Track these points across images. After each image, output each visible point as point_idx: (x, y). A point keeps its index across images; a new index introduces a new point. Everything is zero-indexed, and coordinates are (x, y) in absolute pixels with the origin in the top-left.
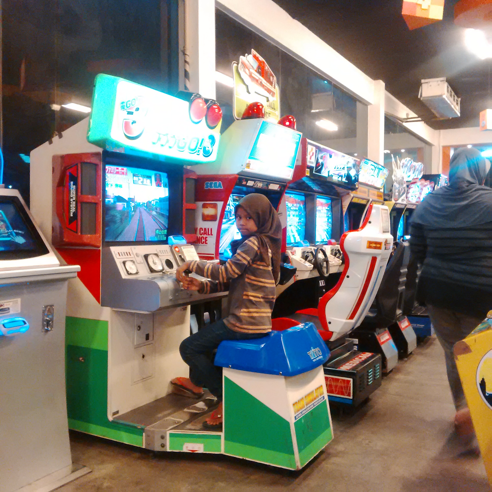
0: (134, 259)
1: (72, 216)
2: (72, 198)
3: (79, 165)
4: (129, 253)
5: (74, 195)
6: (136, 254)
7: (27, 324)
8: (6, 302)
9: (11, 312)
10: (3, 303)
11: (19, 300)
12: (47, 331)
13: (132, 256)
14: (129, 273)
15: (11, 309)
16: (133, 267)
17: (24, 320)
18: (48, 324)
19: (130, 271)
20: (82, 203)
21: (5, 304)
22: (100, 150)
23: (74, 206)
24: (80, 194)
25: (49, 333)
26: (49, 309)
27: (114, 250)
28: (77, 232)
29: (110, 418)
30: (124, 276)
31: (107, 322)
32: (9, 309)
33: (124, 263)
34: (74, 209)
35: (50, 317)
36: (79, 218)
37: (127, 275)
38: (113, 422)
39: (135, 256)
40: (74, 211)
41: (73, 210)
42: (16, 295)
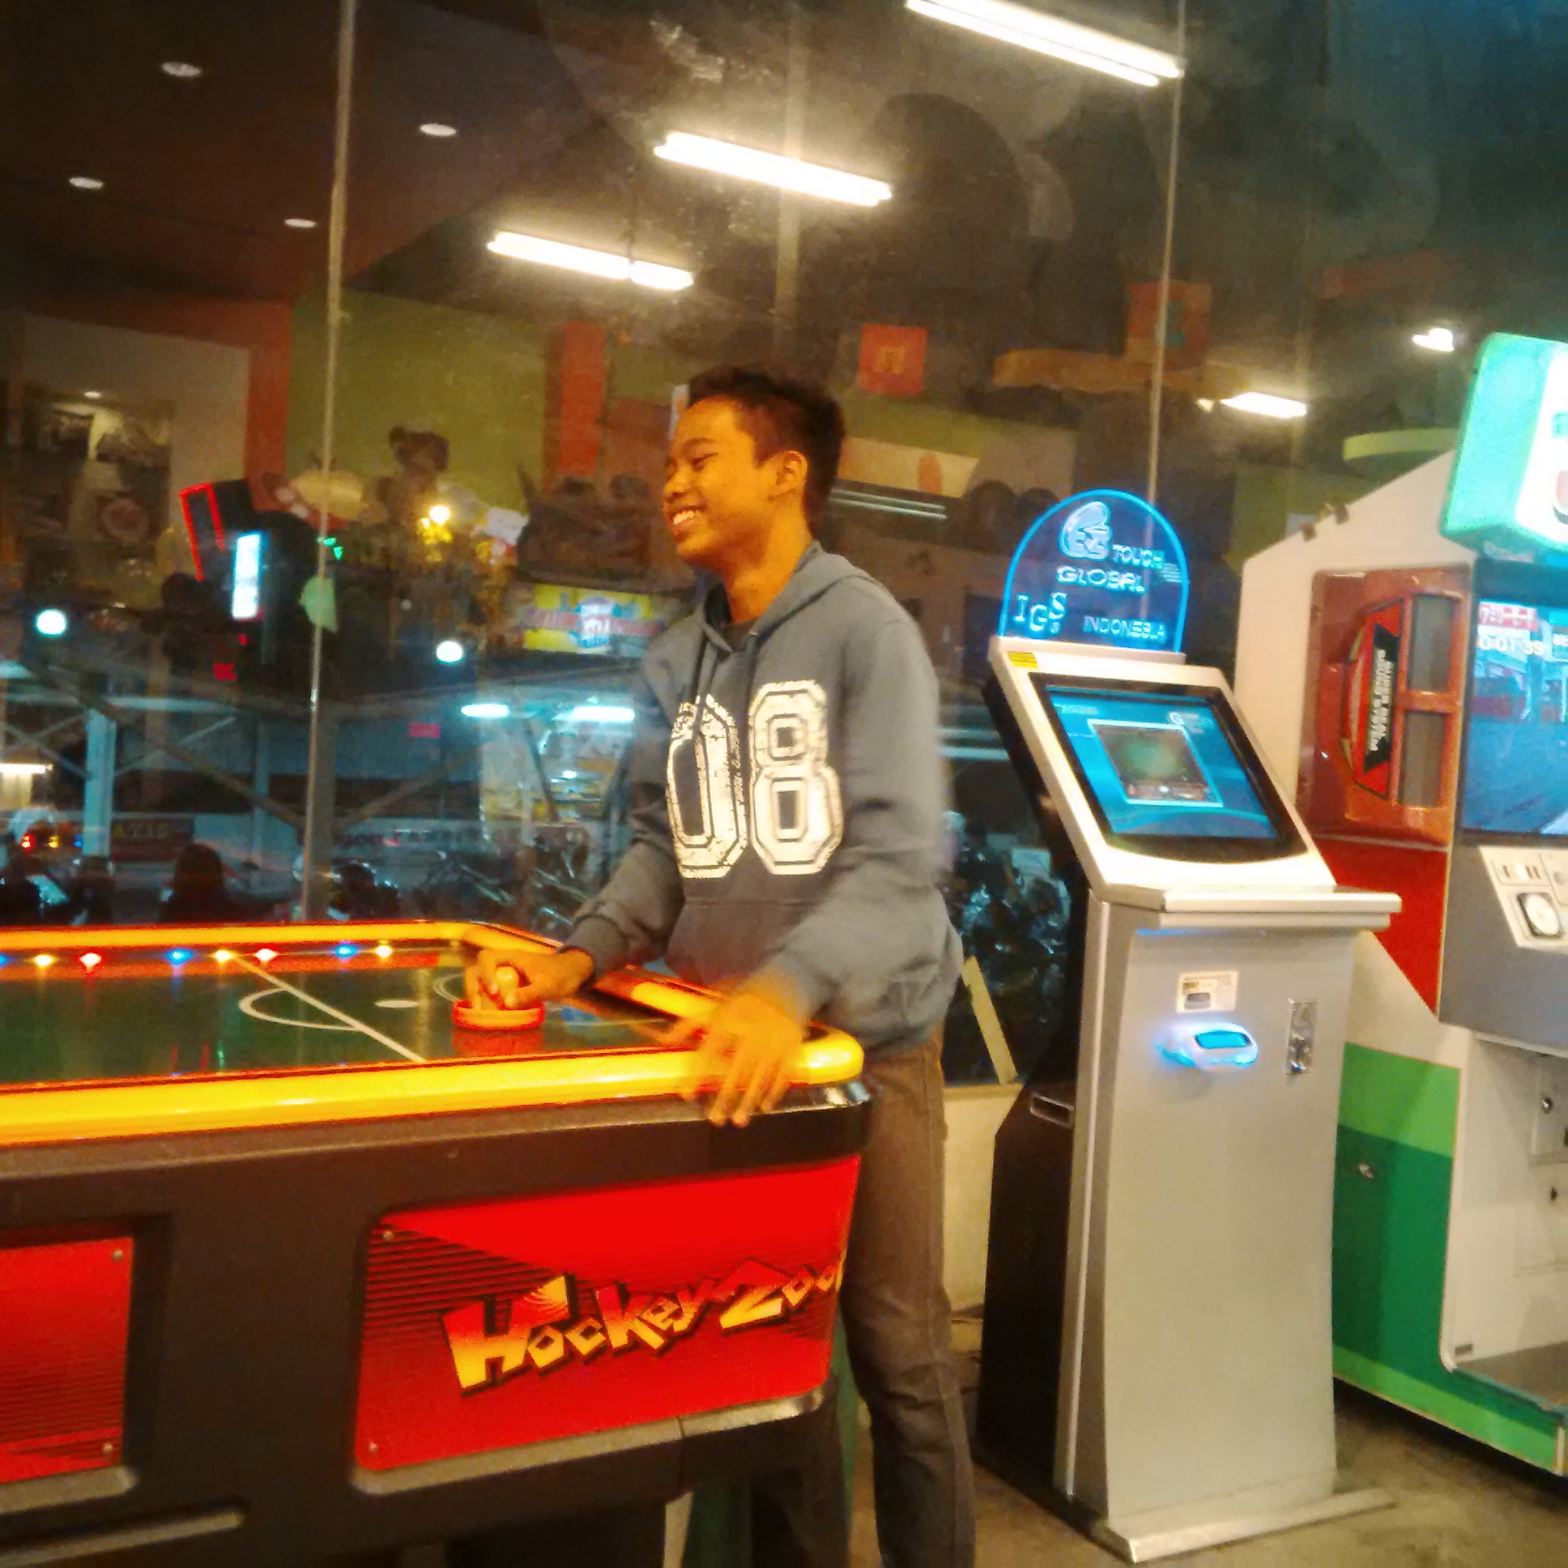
0: (1548, 890)
1: (1374, 748)
2: (1379, 697)
3: (1409, 605)
4: (1535, 869)
5: (1387, 690)
6: (1557, 876)
7: (1254, 1046)
8: (1204, 978)
9: (1214, 1006)
10: (1196, 978)
11: (1234, 976)
12: (1296, 1071)
13: (1544, 878)
14: (1534, 932)
15: (1213, 997)
16: (1549, 913)
17: (1246, 1033)
18: (1300, 1049)
19: (1541, 926)
20: (1408, 712)
21: (1201, 982)
22: (1468, 557)
23: (1385, 720)
24: (1402, 687)
25: (1299, 1078)
26: (1305, 1015)
27: (1492, 856)
28: (1386, 797)
29: (1449, 1361)
30: (1521, 937)
31: (1456, 1071)
32: (1207, 995)
33: (1521, 899)
34: (1384, 728)
35: (1307, 1033)
36: (1397, 754)
37: (1531, 937)
38: (1457, 1374)
39: (1553, 881)
40: (1384, 735)
41: (1378, 731)
42: (1227, 962)
